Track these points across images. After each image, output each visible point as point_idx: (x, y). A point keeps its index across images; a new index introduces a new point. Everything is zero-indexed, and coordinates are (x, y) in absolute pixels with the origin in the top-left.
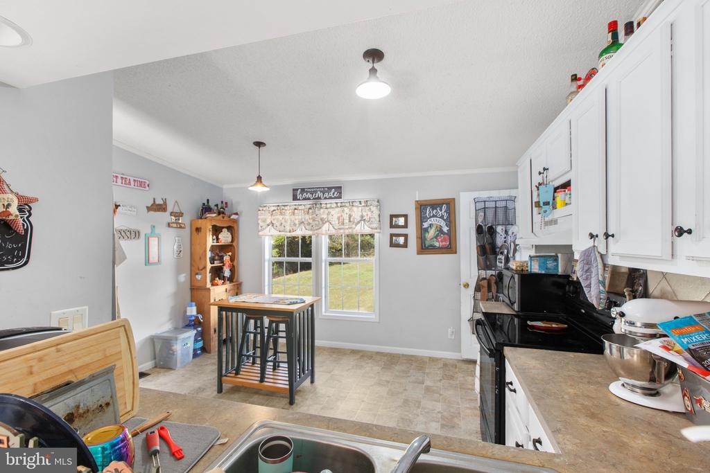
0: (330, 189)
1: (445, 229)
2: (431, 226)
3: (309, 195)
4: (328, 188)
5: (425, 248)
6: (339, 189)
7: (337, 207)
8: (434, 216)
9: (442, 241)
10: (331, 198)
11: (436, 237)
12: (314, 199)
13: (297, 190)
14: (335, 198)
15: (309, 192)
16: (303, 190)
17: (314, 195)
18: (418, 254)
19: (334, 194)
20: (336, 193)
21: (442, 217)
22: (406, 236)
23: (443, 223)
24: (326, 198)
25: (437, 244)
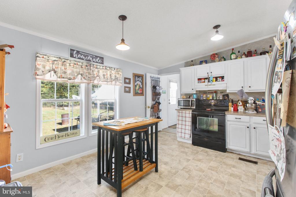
0: (97, 57)
1: (141, 86)
2: (137, 84)
3: (82, 57)
4: (96, 56)
5: (136, 94)
6: (102, 58)
7: (103, 69)
8: (138, 81)
9: (140, 91)
10: (97, 62)
11: (139, 89)
12: (86, 60)
13: (74, 50)
14: (99, 63)
15: (83, 54)
16: (78, 52)
17: (86, 57)
18: (133, 96)
19: (99, 60)
20: (100, 60)
21: (140, 81)
22: (130, 88)
23: (140, 84)
24: (94, 62)
25: (139, 92)
